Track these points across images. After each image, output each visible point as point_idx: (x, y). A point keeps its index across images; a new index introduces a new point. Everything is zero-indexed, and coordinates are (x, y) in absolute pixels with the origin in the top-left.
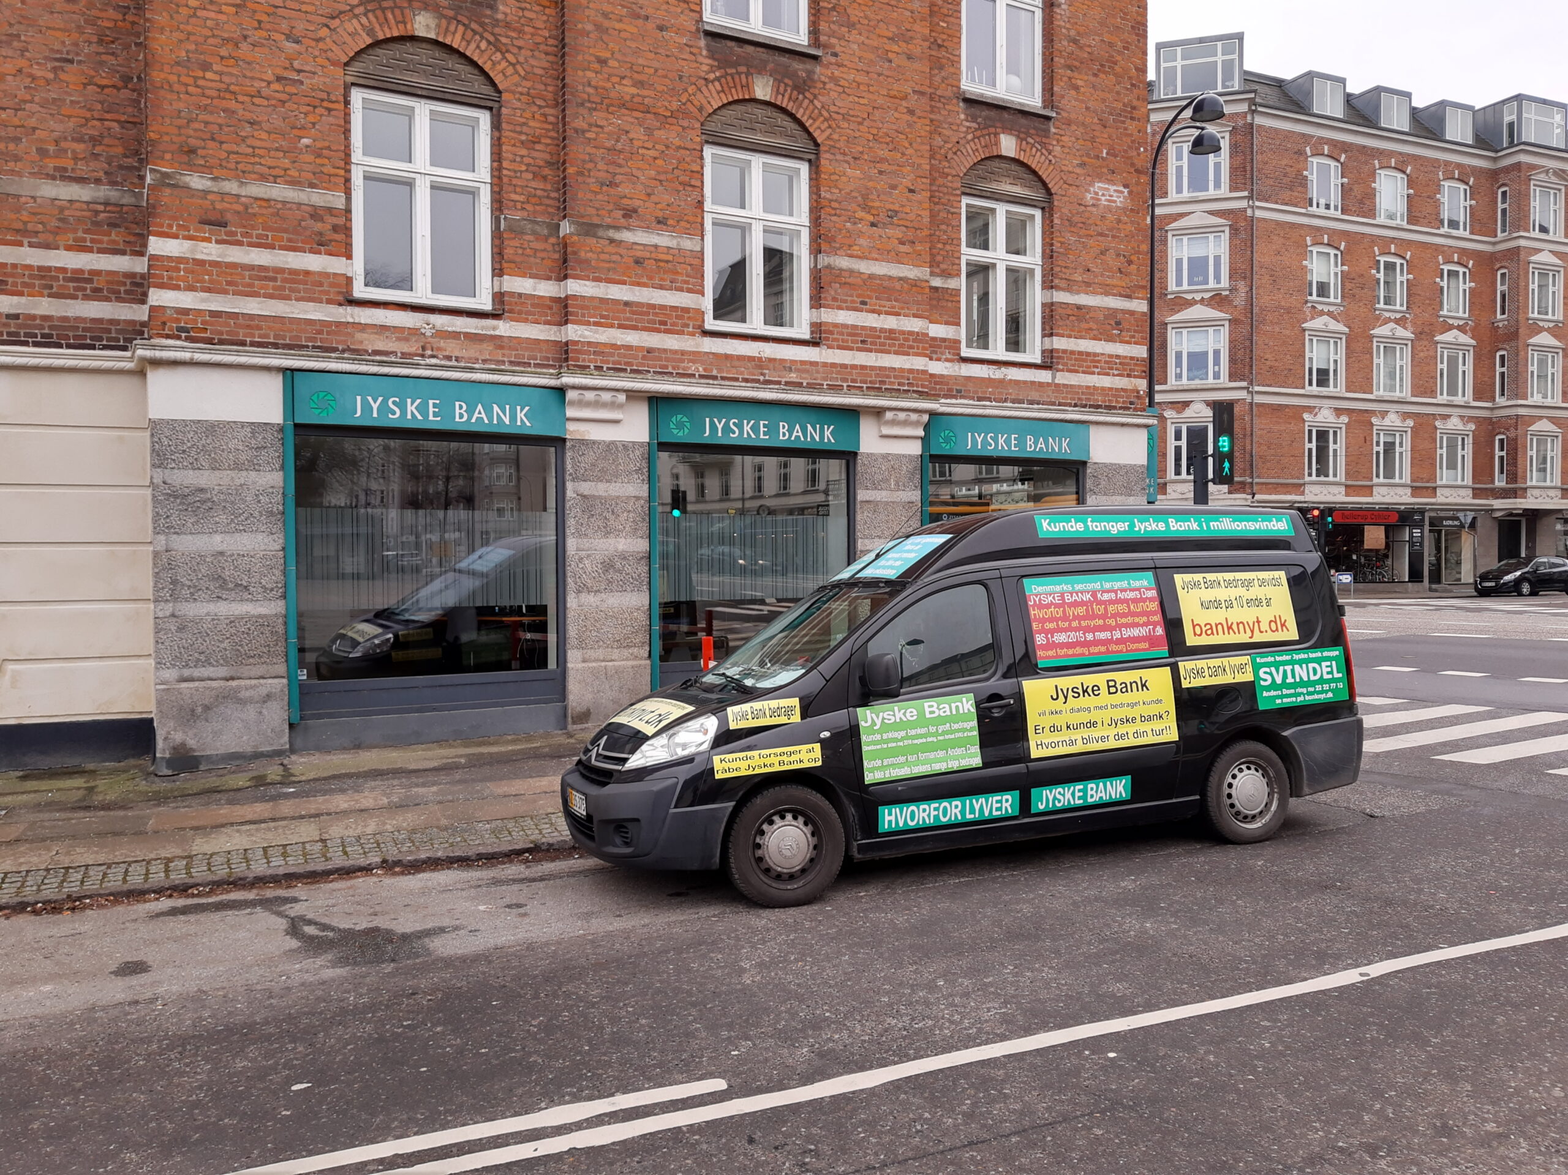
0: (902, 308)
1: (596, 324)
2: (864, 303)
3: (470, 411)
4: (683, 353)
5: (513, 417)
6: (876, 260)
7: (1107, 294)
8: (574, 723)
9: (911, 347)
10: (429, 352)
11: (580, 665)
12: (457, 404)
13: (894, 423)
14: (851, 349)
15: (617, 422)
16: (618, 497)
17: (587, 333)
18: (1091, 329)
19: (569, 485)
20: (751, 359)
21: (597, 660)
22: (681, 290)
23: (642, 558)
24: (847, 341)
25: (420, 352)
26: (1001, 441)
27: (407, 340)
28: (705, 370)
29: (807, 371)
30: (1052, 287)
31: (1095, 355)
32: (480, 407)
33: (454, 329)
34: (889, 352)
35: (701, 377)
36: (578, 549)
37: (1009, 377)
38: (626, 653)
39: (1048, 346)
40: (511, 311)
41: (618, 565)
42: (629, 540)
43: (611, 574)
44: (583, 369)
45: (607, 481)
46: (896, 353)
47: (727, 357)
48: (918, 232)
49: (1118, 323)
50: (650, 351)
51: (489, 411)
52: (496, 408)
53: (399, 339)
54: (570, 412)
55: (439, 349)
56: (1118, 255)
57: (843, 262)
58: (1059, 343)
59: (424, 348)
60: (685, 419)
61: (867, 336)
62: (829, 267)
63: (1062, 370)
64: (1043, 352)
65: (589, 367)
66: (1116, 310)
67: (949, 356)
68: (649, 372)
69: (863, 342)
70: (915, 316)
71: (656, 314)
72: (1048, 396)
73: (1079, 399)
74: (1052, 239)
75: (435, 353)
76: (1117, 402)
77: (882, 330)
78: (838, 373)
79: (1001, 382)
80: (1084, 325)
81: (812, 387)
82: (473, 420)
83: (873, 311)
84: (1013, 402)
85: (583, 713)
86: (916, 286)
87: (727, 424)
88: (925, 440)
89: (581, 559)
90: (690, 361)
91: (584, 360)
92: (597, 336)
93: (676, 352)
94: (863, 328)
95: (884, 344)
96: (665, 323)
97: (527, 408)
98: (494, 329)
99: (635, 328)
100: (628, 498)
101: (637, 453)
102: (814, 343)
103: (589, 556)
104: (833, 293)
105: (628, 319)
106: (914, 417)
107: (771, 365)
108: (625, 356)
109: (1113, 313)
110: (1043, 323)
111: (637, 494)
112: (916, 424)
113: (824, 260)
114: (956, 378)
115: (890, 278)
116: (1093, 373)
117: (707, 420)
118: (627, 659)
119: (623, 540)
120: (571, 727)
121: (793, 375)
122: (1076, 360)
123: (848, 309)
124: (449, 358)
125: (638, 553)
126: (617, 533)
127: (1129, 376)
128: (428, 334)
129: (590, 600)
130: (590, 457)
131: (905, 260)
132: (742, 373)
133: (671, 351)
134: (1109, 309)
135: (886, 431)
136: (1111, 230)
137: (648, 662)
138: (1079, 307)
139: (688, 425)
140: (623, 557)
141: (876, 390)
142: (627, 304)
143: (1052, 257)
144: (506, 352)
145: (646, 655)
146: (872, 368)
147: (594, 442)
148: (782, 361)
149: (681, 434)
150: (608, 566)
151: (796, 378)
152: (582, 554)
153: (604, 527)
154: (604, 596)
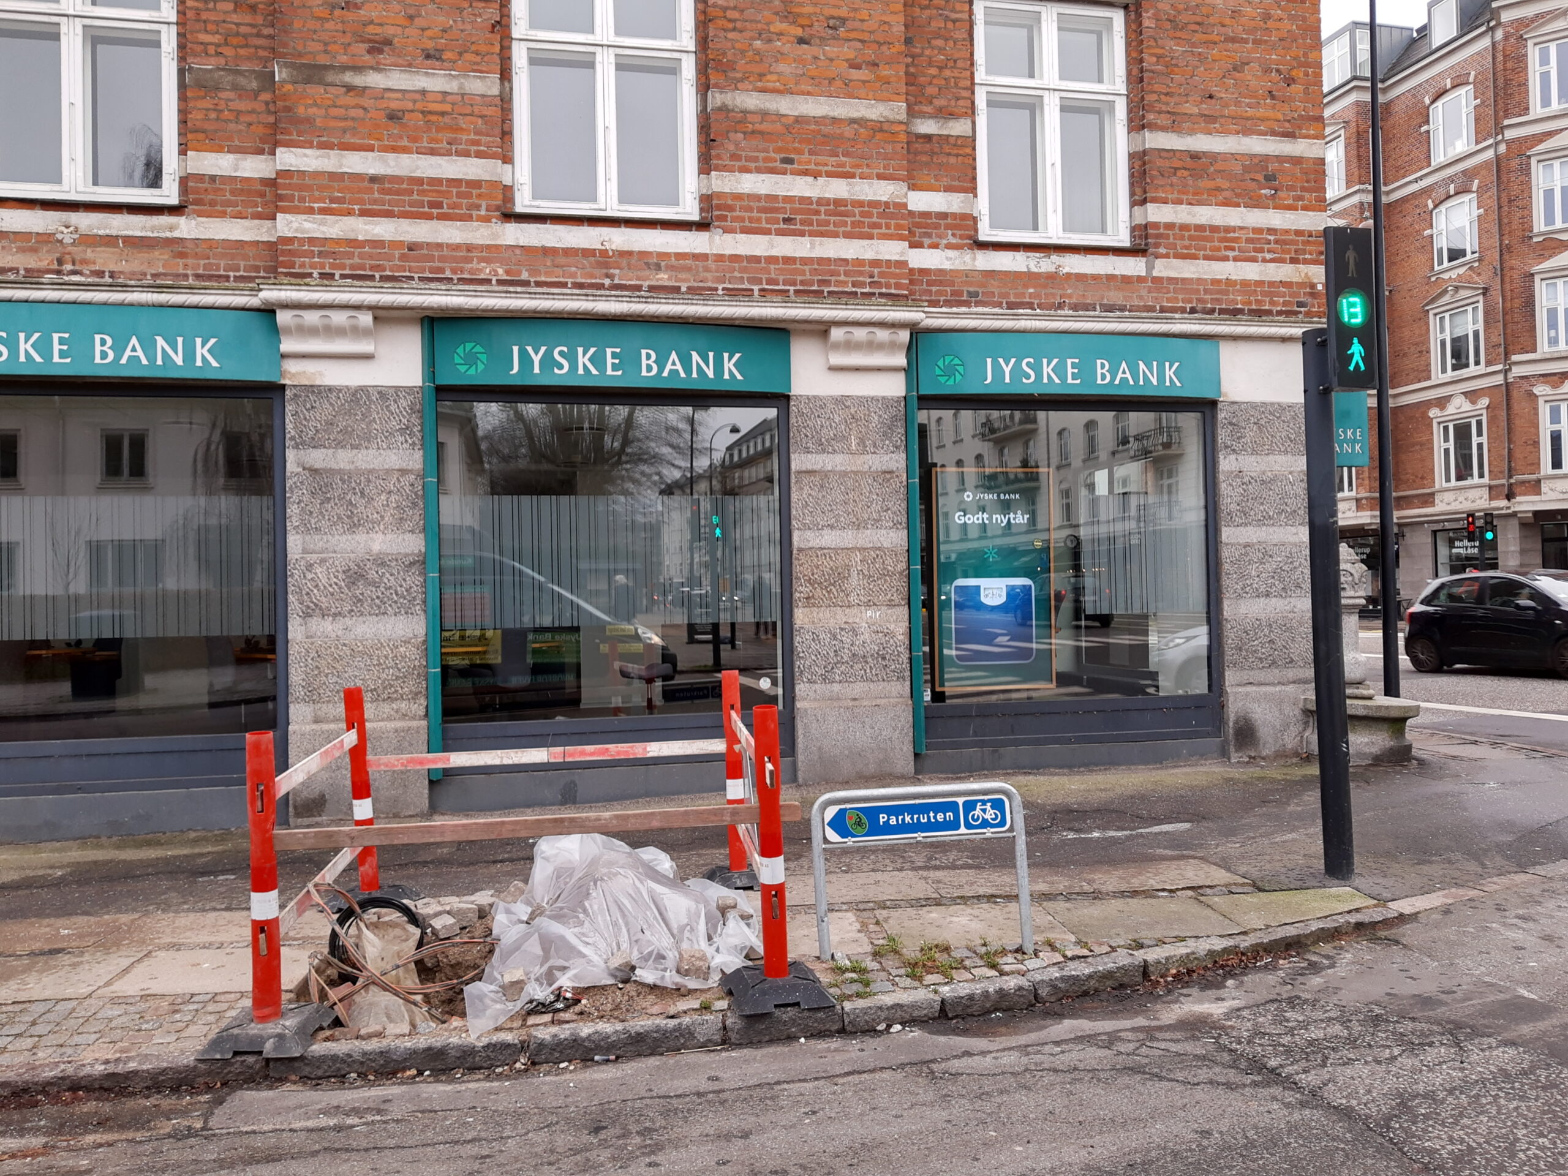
0: (858, 166)
1: (324, 211)
2: (788, 161)
3: (119, 348)
4: (470, 248)
5: (190, 354)
6: (809, 94)
7: (1247, 132)
8: (298, 815)
9: (877, 226)
10: (69, 267)
11: (310, 727)
12: (97, 337)
13: (849, 346)
14: (767, 232)
15: (368, 357)
16: (371, 471)
17: (307, 225)
18: (1218, 189)
19: (291, 455)
20: (587, 253)
22: (467, 154)
23: (412, 564)
24: (759, 220)
25: (55, 266)
26: (1047, 370)
27: (34, 250)
28: (507, 272)
29: (689, 269)
30: (1143, 127)
31: (1228, 229)
32: (134, 341)
33: (108, 232)
34: (835, 235)
35: (500, 282)
36: (305, 551)
37: (1066, 270)
38: (389, 708)
39: (1139, 220)
40: (197, 202)
41: (372, 575)
42: (390, 537)
43: (360, 588)
44: (301, 278)
45: (353, 447)
46: (848, 236)
47: (546, 251)
48: (884, 48)
49: (1271, 178)
50: (412, 247)
51: (149, 347)
52: (160, 342)
53: (22, 250)
54: (287, 345)
55: (84, 262)
56: (1267, 71)
57: (749, 100)
58: (1157, 213)
59: (60, 262)
60: (478, 349)
61: (794, 211)
62: (723, 109)
63: (1167, 256)
64: (1133, 229)
65: (310, 275)
66: (1266, 158)
67: (953, 240)
68: (412, 278)
69: (786, 220)
70: (880, 177)
71: (421, 193)
72: (1141, 298)
73: (1199, 300)
74: (1142, 52)
75: (77, 268)
76: (1272, 303)
77: (821, 201)
78: (743, 270)
79: (1052, 277)
80: (1203, 183)
81: (697, 292)
82: (124, 361)
83: (805, 173)
84: (1075, 307)
85: (314, 801)
86: (881, 130)
87: (548, 355)
88: (911, 372)
89: (310, 567)
90: (481, 260)
91: (303, 265)
92: (324, 229)
93: (457, 247)
94: (788, 199)
95: (824, 223)
96: (439, 205)
97: (213, 341)
98: (171, 228)
99: (389, 214)
100: (388, 472)
101: (403, 403)
102: (702, 226)
103: (323, 561)
104: (732, 147)
105: (375, 202)
106: (883, 335)
107: (624, 262)
108: (371, 257)
109: (1263, 161)
110: (1132, 185)
111: (404, 466)
112: (892, 346)
113: (716, 99)
114: (967, 274)
115: (835, 120)
116: (1226, 259)
117: (516, 349)
118: (389, 719)
119: (380, 536)
120: (293, 822)
121: (661, 275)
122: (1191, 238)
123: (759, 170)
124: (100, 274)
125: (407, 555)
126: (371, 526)
127: (1293, 261)
128: (68, 240)
129: (326, 627)
130: (325, 410)
131: (862, 92)
132: (571, 276)
133: (448, 245)
134: (1252, 156)
135: (837, 359)
136: (1252, 31)
137: (424, 723)
138: (1195, 156)
139: (483, 357)
140: (381, 561)
141: (815, 296)
142: (374, 179)
143: (1141, 80)
144: (190, 261)
145: (422, 712)
146: (805, 261)
147: (330, 389)
148: (643, 254)
149: (472, 371)
150: (355, 575)
151: (669, 279)
152: (313, 558)
153: (348, 517)
154: (348, 621)
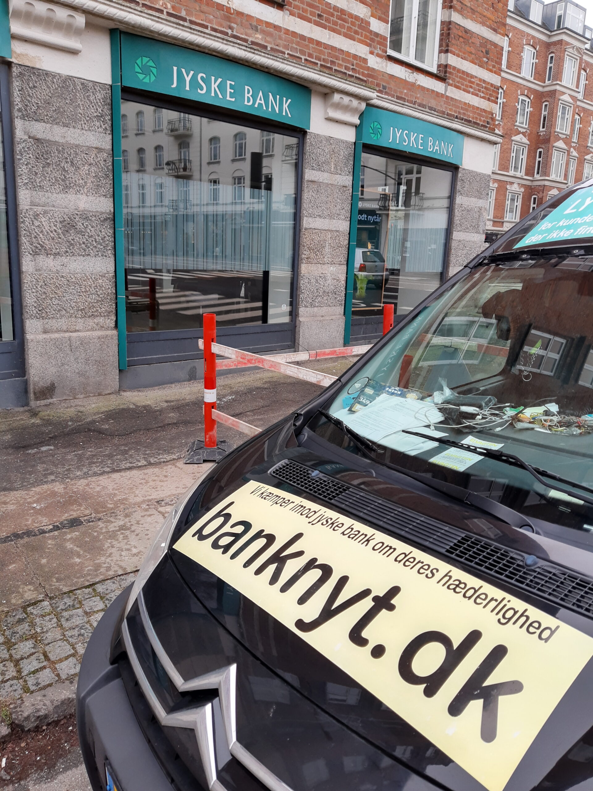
8: (37, 399)
9: (356, 32)
11: (41, 337)
13: (338, 106)
14: (309, 21)
15: (73, 52)
16: (77, 146)
18: (471, 53)
19: (19, 124)
20: (219, 7)
21: (58, 331)
23: (105, 220)
24: (306, 11)
26: (412, 139)
28: (173, 7)
29: (272, 35)
30: (451, 7)
31: (472, 76)
34: (339, 33)
36: (33, 204)
37: (418, 83)
38: (91, 322)
39: (443, 62)
41: (80, 226)
42: (91, 198)
43: (71, 236)
45: (66, 125)
49: (487, 53)
54: (16, 28)
58: (453, 60)
60: (151, 63)
61: (324, 11)
63: (451, 85)
64: (439, 66)
67: (380, 52)
70: (361, 1)
72: (441, 106)
73: (459, 113)
76: (480, 120)
77: (335, 9)
79: (412, 86)
80: (467, 48)
81: (275, 53)
84: (420, 105)
85: (47, 388)
87: (194, 78)
88: (359, 129)
89: (36, 216)
94: (320, 1)
95: (335, 23)
100: (89, 148)
101: (99, 96)
102: (280, 6)
103: (45, 212)
106: (355, 103)
107: (239, 20)
109: (486, 42)
110: (441, 40)
111: (99, 145)
114: (383, 74)
116: (468, 92)
117: (175, 69)
118: (93, 329)
119: (84, 197)
120: (33, 403)
121: (259, 36)
122: (461, 78)
125: (102, 213)
126: (79, 189)
127: (489, 100)
129: (49, 263)
130: (43, 91)
132: (210, 21)
134: (483, 38)
135: (333, 114)
137: (115, 332)
138: (466, 31)
139: (154, 70)
140: (85, 216)
141: (325, 69)
145: (113, 324)
146: (326, 46)
147: (47, 74)
148: (249, 17)
149: (147, 80)
150: (68, 225)
151: (262, 39)
152: (39, 209)
153: (63, 180)
154: (64, 260)
